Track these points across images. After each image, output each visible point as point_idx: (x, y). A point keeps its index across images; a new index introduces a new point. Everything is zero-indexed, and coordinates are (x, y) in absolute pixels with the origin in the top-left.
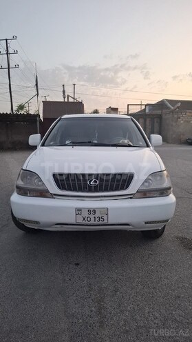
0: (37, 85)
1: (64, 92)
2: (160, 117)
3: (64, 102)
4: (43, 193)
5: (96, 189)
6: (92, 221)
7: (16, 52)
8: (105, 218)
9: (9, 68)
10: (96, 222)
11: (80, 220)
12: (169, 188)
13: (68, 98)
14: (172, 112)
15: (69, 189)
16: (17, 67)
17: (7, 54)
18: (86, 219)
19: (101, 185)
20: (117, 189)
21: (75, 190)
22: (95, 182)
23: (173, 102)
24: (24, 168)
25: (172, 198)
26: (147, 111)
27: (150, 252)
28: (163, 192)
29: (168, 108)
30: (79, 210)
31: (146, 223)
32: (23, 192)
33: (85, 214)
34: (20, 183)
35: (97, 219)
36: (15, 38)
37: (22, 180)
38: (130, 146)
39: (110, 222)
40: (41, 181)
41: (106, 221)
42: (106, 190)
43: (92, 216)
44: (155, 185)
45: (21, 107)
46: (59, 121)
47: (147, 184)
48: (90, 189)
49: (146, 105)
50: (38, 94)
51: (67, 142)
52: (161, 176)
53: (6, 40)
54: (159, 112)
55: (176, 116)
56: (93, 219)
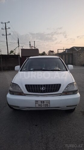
0: (18, 42)
1: (30, 45)
2: (72, 54)
3: (30, 49)
4: (21, 94)
5: (44, 92)
6: (43, 106)
7: (9, 28)
8: (49, 105)
9: (6, 35)
10: (45, 107)
11: (37, 106)
12: (77, 90)
13: (32, 47)
14: (77, 52)
15: (32, 92)
16: (10, 34)
17: (6, 29)
18: (40, 105)
19: (46, 89)
20: (54, 91)
21: (35, 92)
22: (44, 88)
23: (78, 48)
24: (13, 82)
25: (78, 95)
26: (66, 52)
27: (69, 119)
28: (74, 92)
29: (75, 50)
30: (37, 101)
31: (67, 107)
32: (12, 93)
33: (40, 103)
34: (11, 89)
35: (45, 105)
36: (9, 22)
37: (12, 88)
38: (59, 70)
39: (51, 106)
40: (20, 88)
41: (49, 106)
42: (49, 92)
43: (43, 104)
44: (71, 89)
45: (12, 52)
46: (28, 59)
47: (67, 89)
48: (42, 92)
49: (66, 50)
50: (19, 46)
51: (32, 69)
52: (73, 85)
53: (5, 23)
54: (71, 52)
55: (79, 54)
56: (43, 105)
